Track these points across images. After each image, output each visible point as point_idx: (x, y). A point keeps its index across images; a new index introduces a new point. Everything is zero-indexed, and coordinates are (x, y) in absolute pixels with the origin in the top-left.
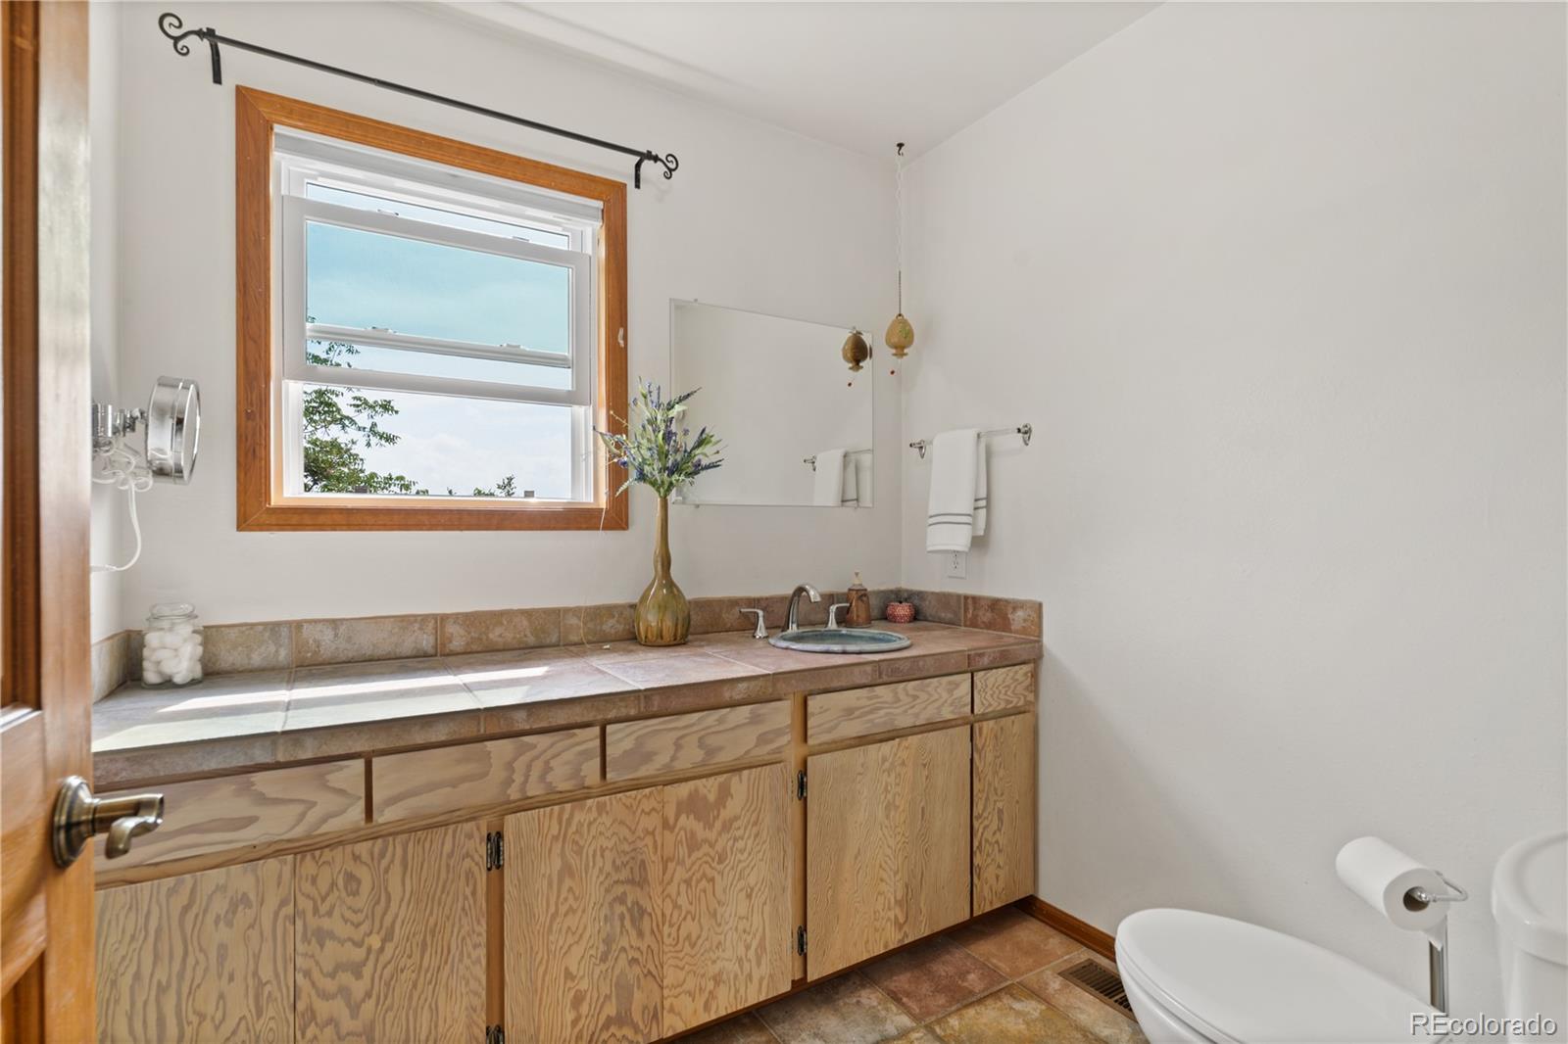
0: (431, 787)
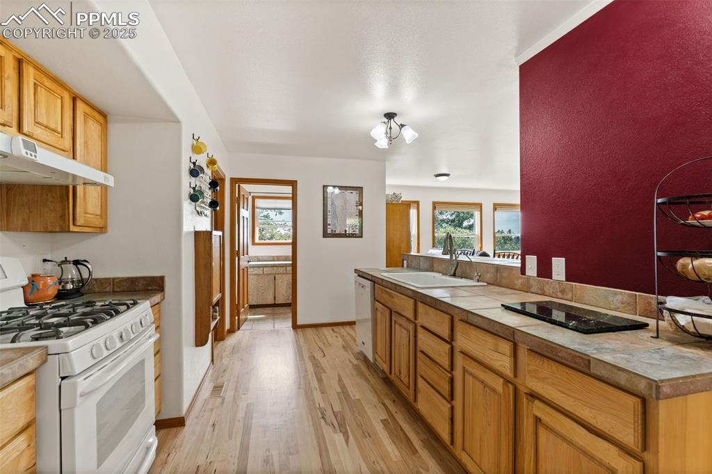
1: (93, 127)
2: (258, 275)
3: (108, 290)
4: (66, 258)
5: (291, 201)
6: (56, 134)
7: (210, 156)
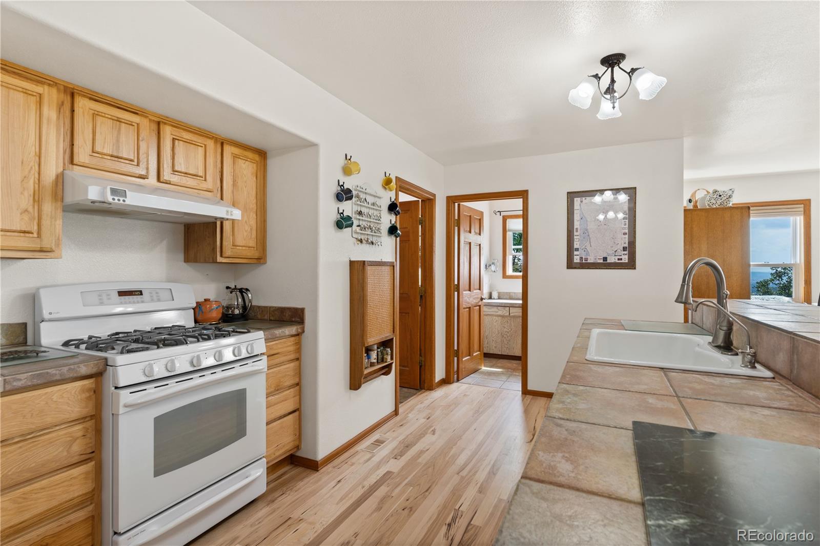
0: (516, 312)
1: (244, 166)
2: (503, 316)
3: (266, 317)
4: (235, 286)
5: (521, 220)
6: (198, 178)
7: (387, 175)
